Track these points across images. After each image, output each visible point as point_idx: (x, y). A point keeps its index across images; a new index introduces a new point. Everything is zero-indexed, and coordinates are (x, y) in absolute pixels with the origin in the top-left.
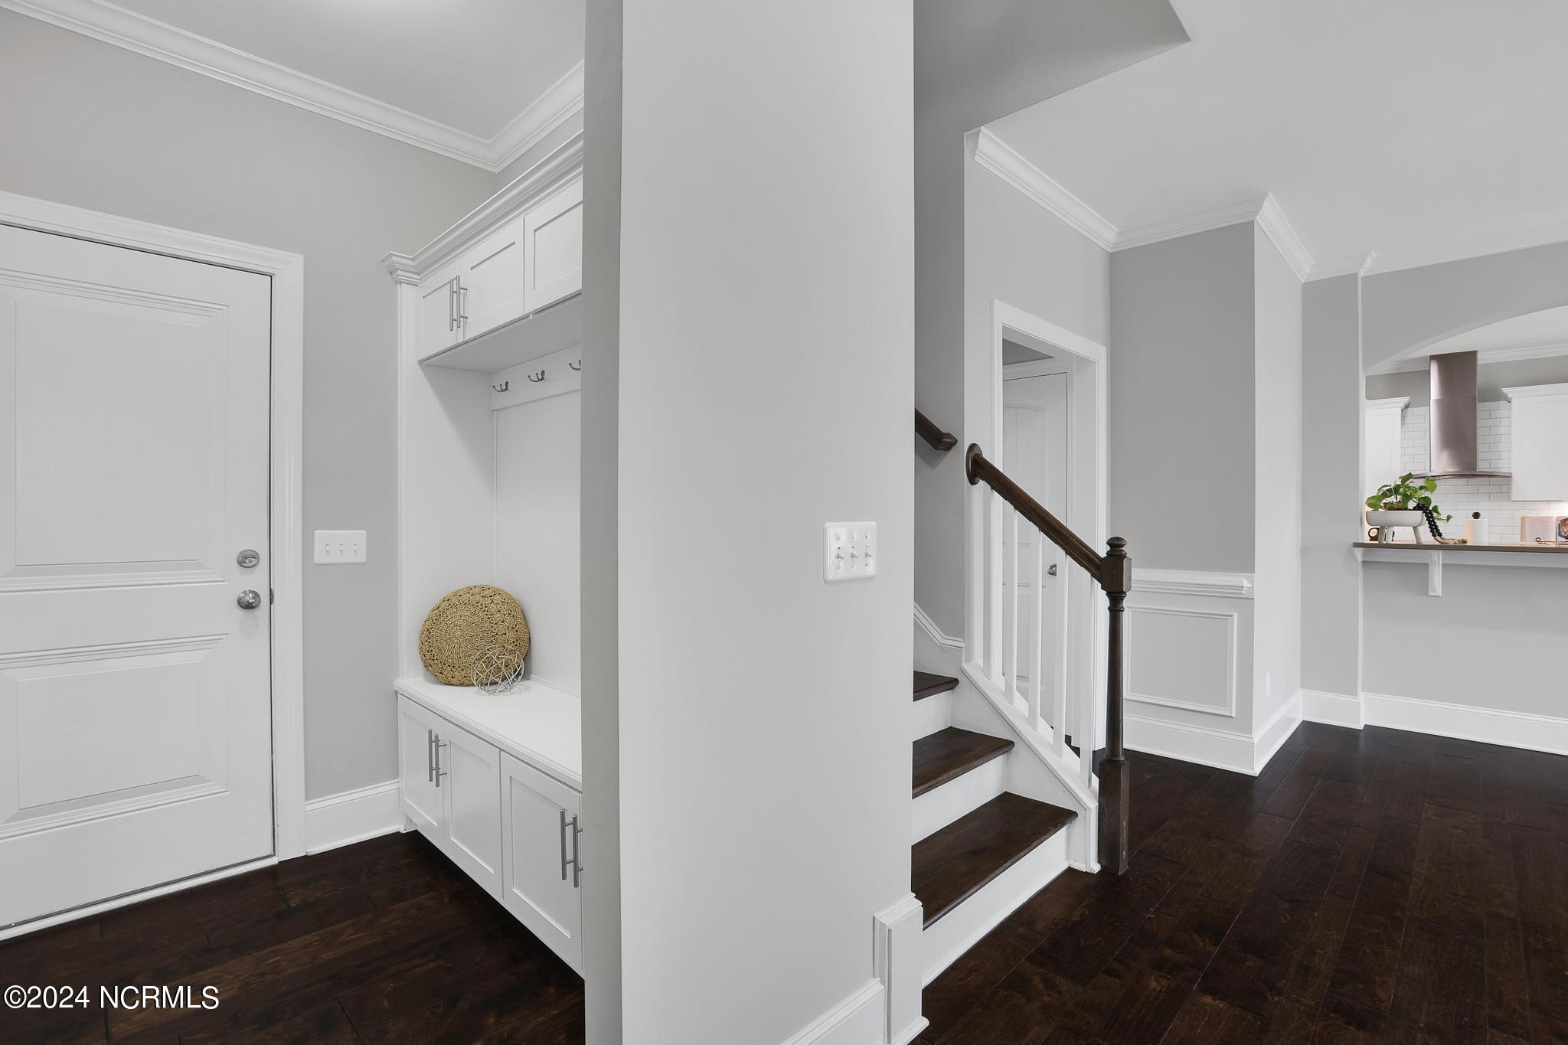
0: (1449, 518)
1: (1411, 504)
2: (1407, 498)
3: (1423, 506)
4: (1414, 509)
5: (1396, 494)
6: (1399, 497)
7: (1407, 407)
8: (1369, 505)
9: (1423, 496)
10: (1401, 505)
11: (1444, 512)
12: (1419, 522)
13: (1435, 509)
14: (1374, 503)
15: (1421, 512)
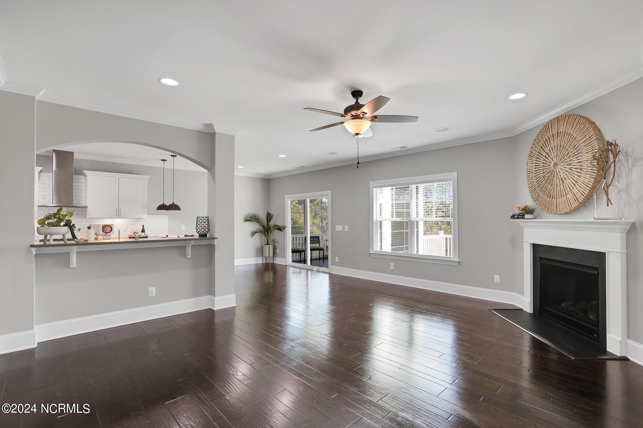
0: (79, 229)
1: (62, 223)
2: (60, 220)
3: (68, 224)
4: (64, 226)
5: (54, 218)
6: (56, 220)
7: (41, 172)
8: (39, 224)
9: (68, 219)
10: (57, 224)
11: (77, 227)
12: (67, 232)
13: (74, 225)
14: (42, 222)
15: (68, 227)
